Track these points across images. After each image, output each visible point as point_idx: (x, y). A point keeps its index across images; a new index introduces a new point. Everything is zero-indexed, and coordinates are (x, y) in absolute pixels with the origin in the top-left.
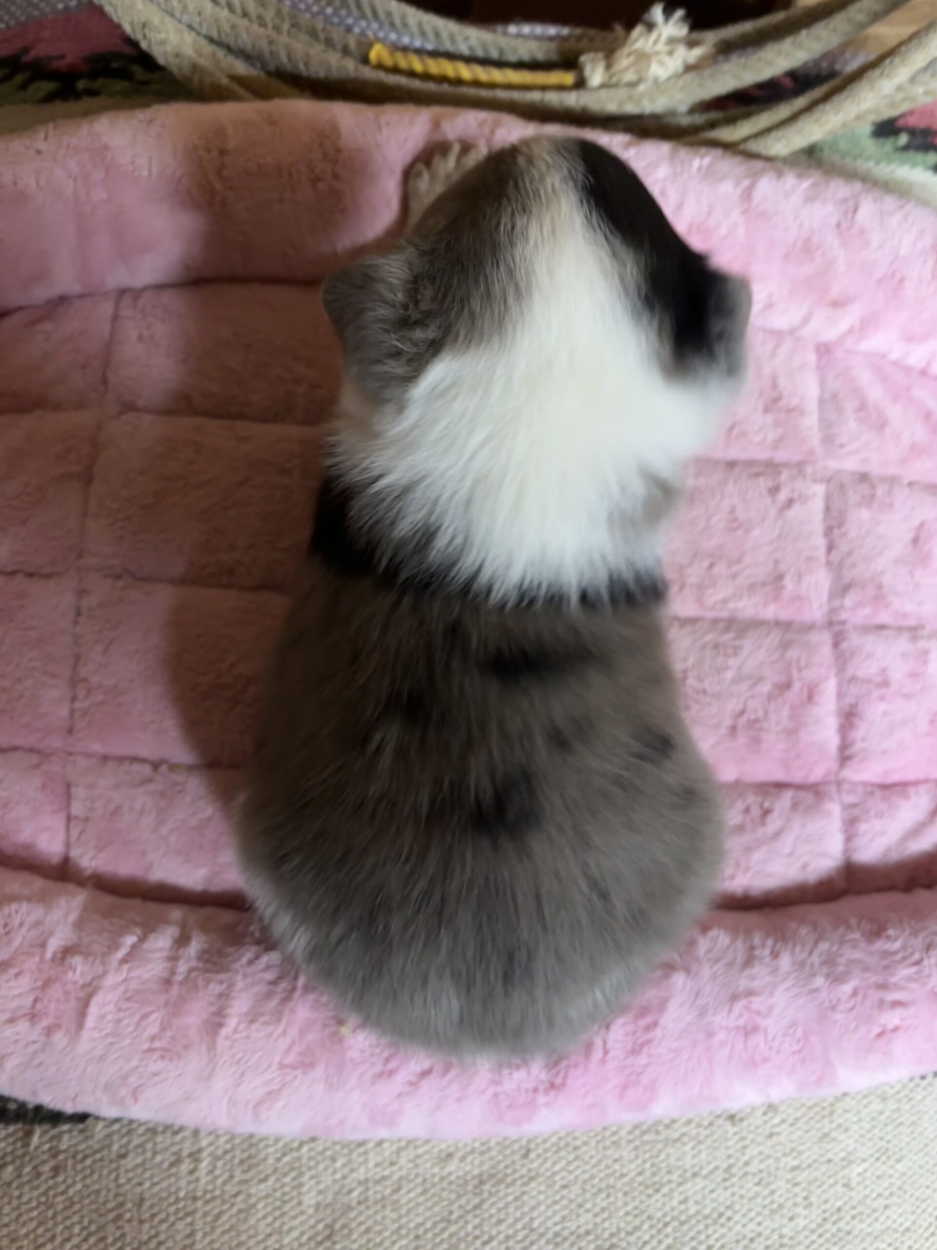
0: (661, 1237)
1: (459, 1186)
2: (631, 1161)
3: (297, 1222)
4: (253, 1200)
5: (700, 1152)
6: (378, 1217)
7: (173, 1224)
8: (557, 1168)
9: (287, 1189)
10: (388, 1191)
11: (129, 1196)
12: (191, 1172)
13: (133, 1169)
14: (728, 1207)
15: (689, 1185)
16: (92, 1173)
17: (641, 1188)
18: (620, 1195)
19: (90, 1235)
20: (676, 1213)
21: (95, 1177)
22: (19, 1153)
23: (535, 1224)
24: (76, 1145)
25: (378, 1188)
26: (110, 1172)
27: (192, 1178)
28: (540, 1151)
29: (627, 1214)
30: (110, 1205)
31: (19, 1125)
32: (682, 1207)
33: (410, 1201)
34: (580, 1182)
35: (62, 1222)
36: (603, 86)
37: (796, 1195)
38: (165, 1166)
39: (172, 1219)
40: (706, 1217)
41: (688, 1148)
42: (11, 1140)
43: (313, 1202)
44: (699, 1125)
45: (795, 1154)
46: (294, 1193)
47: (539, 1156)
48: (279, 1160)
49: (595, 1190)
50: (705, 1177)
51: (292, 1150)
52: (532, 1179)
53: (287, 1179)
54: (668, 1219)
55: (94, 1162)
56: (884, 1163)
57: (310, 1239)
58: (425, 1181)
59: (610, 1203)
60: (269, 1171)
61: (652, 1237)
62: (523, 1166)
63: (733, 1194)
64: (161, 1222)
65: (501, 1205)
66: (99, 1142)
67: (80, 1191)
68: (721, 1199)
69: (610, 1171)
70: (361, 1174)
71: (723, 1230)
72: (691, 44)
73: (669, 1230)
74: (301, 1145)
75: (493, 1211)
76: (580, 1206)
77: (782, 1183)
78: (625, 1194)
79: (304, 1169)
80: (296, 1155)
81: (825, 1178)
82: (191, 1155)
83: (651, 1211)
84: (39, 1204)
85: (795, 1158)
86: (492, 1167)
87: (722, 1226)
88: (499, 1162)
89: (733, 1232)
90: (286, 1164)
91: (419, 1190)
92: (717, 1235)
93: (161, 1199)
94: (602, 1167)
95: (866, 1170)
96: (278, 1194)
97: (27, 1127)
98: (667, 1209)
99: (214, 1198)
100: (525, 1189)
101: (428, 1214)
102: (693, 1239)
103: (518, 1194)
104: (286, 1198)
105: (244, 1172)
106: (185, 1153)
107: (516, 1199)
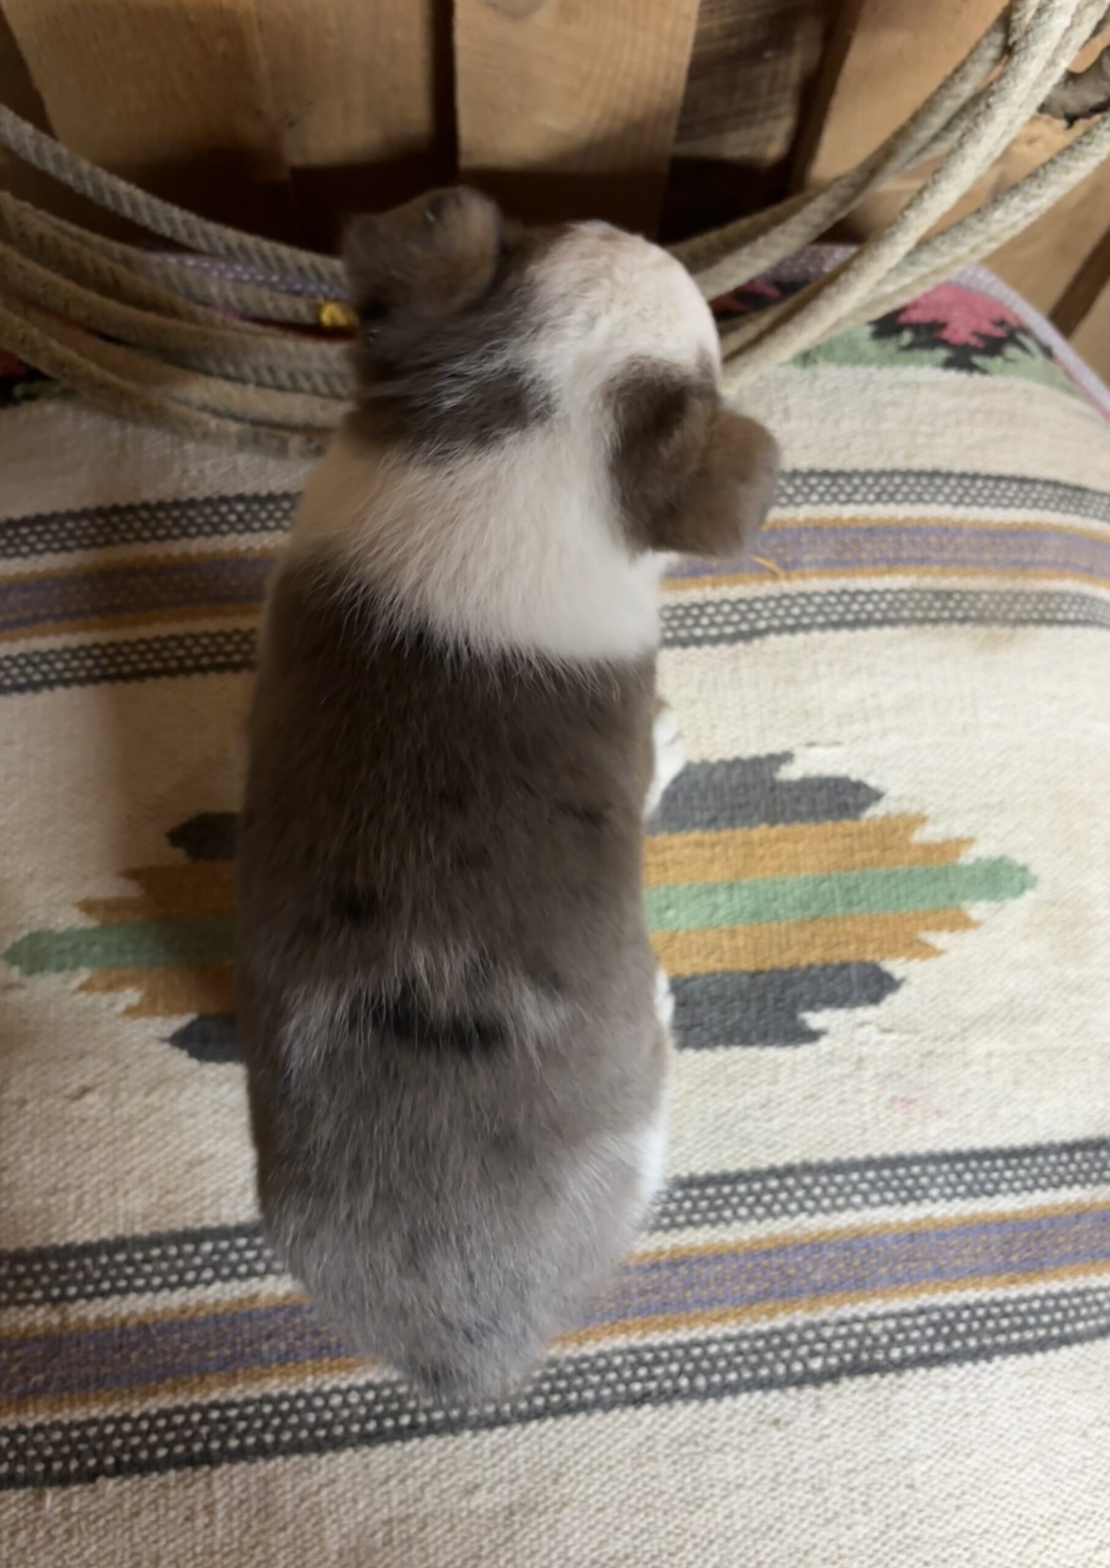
0: (706, 1555)
1: (489, 1519)
2: (670, 1477)
4: (273, 1550)
5: (743, 1461)
9: (307, 1536)
10: (413, 1530)
12: (207, 1526)
13: (147, 1528)
14: (778, 1519)
15: (733, 1498)
16: (106, 1534)
17: (683, 1505)
18: (660, 1514)
20: (721, 1529)
21: (110, 1536)
22: (32, 1516)
23: (571, 1553)
24: (88, 1506)
25: (404, 1527)
26: (124, 1532)
27: (208, 1532)
31: (29, 1489)
32: (728, 1522)
33: (438, 1538)
34: (616, 1504)
38: (180, 1520)
40: (754, 1531)
41: (729, 1458)
42: (22, 1504)
44: (741, 1433)
45: (849, 1456)
46: (316, 1540)
47: (571, 1480)
48: (298, 1506)
49: (632, 1511)
50: (751, 1488)
51: (310, 1495)
52: (565, 1505)
53: (308, 1526)
54: (712, 1536)
55: (108, 1522)
56: (951, 1459)
58: (452, 1516)
59: (650, 1524)
60: (289, 1518)
61: (697, 1556)
62: (555, 1491)
63: (782, 1504)
65: (533, 1536)
66: (110, 1502)
67: (95, 1553)
68: (769, 1511)
69: (647, 1489)
70: (385, 1513)
71: (774, 1544)
73: (715, 1547)
74: (321, 1487)
75: (526, 1542)
77: (837, 1489)
78: (666, 1513)
79: (324, 1514)
80: (314, 1499)
81: (885, 1480)
82: (206, 1507)
83: (694, 1529)
85: (849, 1460)
86: (523, 1496)
87: (772, 1539)
88: (530, 1490)
89: (785, 1545)
90: (307, 1509)
91: (447, 1526)
92: (767, 1550)
95: (931, 1468)
96: (298, 1543)
97: (37, 1490)
98: (711, 1525)
100: (558, 1516)
102: (741, 1555)
103: (551, 1521)
104: (308, 1545)
105: (262, 1521)
106: (199, 1507)
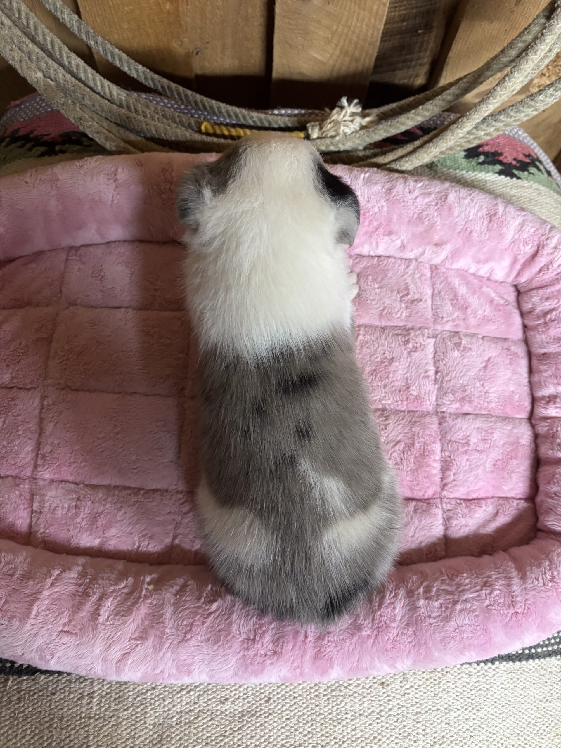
1: (230, 717)
3: (143, 733)
4: (120, 720)
5: (364, 702)
6: (187, 732)
7: (78, 730)
8: (284, 709)
9: (138, 715)
10: (193, 718)
11: (56, 715)
12: (88, 704)
14: (379, 734)
15: (357, 721)
17: (331, 722)
19: (35, 735)
22: (2, 690)
23: (271, 740)
24: (30, 687)
25: (187, 716)
26: (47, 702)
27: (89, 707)
28: (275, 699)
29: (322, 735)
30: (46, 720)
31: (2, 676)
33: (204, 724)
34: (296, 717)
35: (21, 728)
36: (318, 138)
37: (418, 728)
39: (78, 728)
40: (366, 739)
41: (356, 700)
43: (152, 723)
44: (363, 688)
45: (418, 705)
46: (142, 718)
47: (274, 701)
48: (135, 699)
49: (305, 722)
50: (366, 716)
51: (142, 694)
52: (270, 714)
55: (39, 696)
56: (470, 711)
57: (149, 742)
58: (212, 713)
60: (130, 705)
62: (266, 707)
63: (382, 727)
64: (72, 729)
65: (253, 728)
66: (41, 686)
67: (31, 711)
68: (375, 729)
69: (313, 712)
72: (364, 116)
76: (296, 730)
77: (410, 721)
78: (322, 724)
81: (435, 720)
82: (89, 694)
83: (335, 734)
84: (10, 717)
88: (253, 704)
90: (139, 701)
93: (72, 717)
94: (309, 709)
96: (134, 717)
98: (344, 734)
99: (100, 718)
101: (213, 732)
104: (138, 720)
105: (116, 705)
106: (85, 694)
107: (261, 725)
